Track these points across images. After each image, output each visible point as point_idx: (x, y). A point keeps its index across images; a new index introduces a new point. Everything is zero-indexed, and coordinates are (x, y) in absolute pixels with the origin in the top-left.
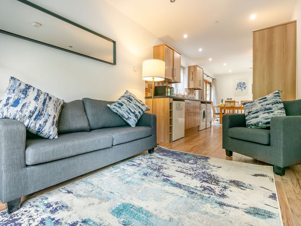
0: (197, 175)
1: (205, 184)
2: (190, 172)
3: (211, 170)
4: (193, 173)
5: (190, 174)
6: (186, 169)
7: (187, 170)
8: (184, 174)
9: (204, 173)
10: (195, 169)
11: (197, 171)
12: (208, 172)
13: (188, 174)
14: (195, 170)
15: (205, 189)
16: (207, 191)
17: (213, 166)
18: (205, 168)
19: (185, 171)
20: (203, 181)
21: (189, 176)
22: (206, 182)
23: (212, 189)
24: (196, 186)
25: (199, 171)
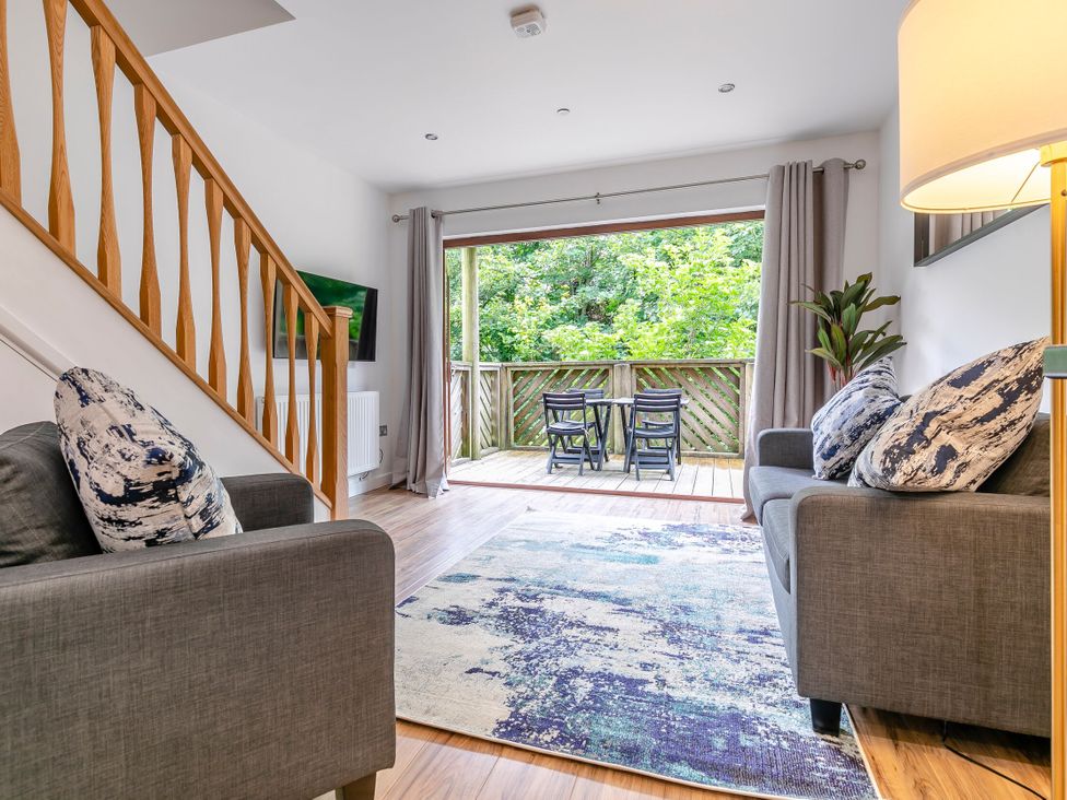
0: (553, 626)
1: (532, 605)
2: (575, 631)
3: (511, 650)
4: (565, 632)
5: (571, 625)
6: (587, 641)
7: (584, 641)
8: (588, 623)
9: (535, 636)
10: (562, 648)
11: (553, 642)
12: (522, 641)
13: (579, 626)
14: (558, 643)
15: (535, 597)
16: (532, 593)
17: (494, 674)
18: (528, 658)
19: (589, 635)
20: (536, 611)
21: (574, 620)
22: (528, 611)
23: (520, 599)
24: (552, 598)
25: (547, 640)
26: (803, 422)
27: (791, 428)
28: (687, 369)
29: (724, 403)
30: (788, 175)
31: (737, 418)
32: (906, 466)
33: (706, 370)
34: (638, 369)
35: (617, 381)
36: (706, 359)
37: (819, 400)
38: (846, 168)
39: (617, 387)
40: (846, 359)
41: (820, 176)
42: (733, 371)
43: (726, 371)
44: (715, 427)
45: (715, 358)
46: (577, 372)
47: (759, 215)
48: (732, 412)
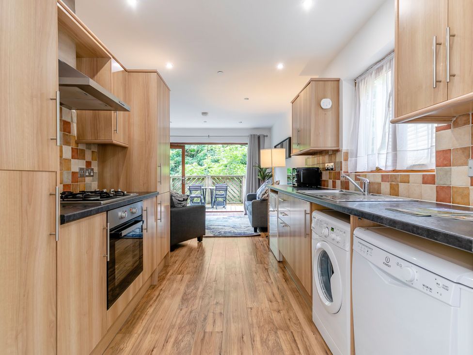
26: (256, 192)
27: (254, 193)
28: (227, 178)
29: (237, 187)
30: (252, 137)
31: (241, 192)
32: (264, 196)
33: (232, 178)
34: (213, 178)
35: (207, 182)
36: (232, 175)
37: (259, 186)
38: (264, 136)
39: (207, 183)
40: (264, 179)
41: (259, 137)
42: (239, 179)
43: (238, 179)
44: (235, 195)
45: (235, 175)
46: (194, 179)
47: (247, 144)
48: (240, 190)
